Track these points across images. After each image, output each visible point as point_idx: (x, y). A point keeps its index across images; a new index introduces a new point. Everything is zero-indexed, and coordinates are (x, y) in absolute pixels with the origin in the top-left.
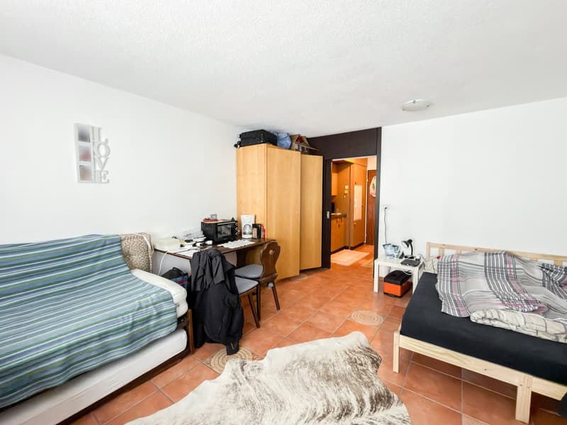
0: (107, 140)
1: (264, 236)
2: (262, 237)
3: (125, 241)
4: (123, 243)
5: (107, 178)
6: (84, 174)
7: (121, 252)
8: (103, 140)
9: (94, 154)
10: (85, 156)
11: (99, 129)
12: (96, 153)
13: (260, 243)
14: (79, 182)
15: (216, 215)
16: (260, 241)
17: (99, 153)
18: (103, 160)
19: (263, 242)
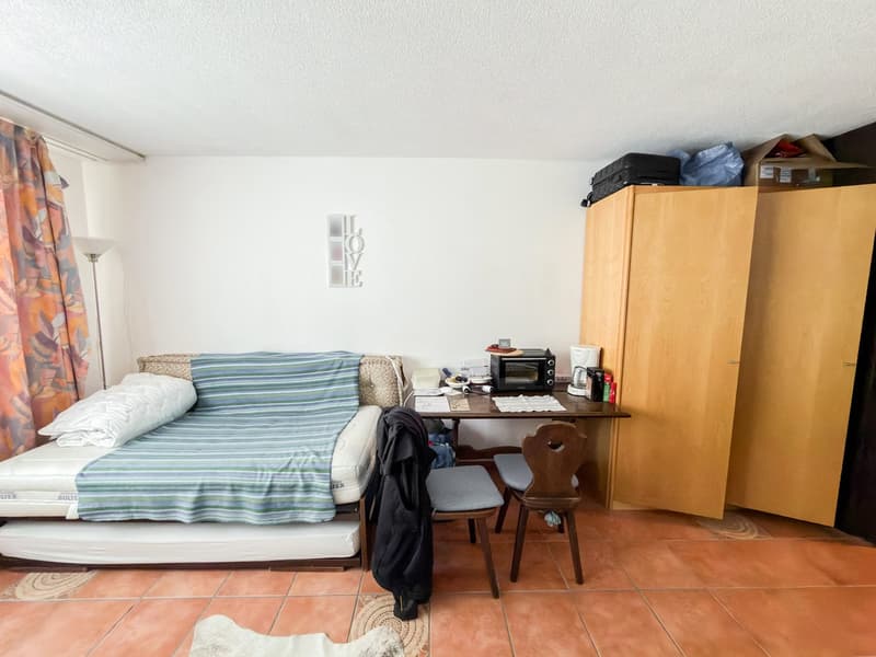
0: (361, 231)
1: (614, 398)
2: (606, 398)
3: (366, 366)
4: (362, 368)
5: (361, 279)
6: (336, 276)
7: (358, 379)
8: (356, 231)
9: (346, 251)
10: (336, 253)
11: (352, 218)
12: (348, 249)
13: (598, 414)
14: (330, 286)
15: (508, 341)
16: (600, 410)
17: (351, 249)
18: (356, 256)
19: (606, 410)
